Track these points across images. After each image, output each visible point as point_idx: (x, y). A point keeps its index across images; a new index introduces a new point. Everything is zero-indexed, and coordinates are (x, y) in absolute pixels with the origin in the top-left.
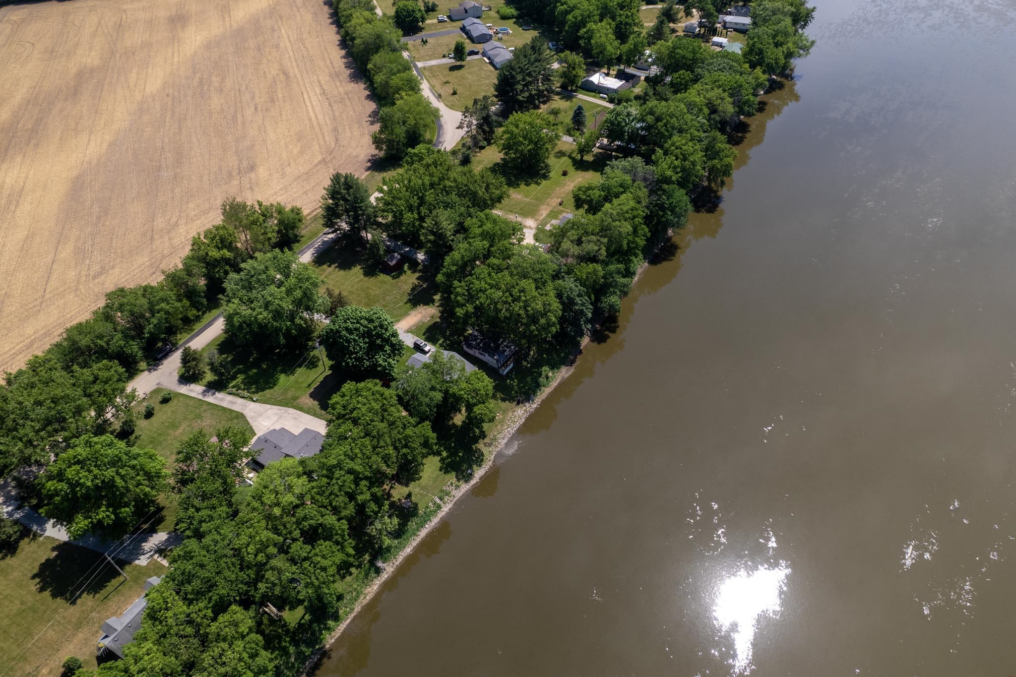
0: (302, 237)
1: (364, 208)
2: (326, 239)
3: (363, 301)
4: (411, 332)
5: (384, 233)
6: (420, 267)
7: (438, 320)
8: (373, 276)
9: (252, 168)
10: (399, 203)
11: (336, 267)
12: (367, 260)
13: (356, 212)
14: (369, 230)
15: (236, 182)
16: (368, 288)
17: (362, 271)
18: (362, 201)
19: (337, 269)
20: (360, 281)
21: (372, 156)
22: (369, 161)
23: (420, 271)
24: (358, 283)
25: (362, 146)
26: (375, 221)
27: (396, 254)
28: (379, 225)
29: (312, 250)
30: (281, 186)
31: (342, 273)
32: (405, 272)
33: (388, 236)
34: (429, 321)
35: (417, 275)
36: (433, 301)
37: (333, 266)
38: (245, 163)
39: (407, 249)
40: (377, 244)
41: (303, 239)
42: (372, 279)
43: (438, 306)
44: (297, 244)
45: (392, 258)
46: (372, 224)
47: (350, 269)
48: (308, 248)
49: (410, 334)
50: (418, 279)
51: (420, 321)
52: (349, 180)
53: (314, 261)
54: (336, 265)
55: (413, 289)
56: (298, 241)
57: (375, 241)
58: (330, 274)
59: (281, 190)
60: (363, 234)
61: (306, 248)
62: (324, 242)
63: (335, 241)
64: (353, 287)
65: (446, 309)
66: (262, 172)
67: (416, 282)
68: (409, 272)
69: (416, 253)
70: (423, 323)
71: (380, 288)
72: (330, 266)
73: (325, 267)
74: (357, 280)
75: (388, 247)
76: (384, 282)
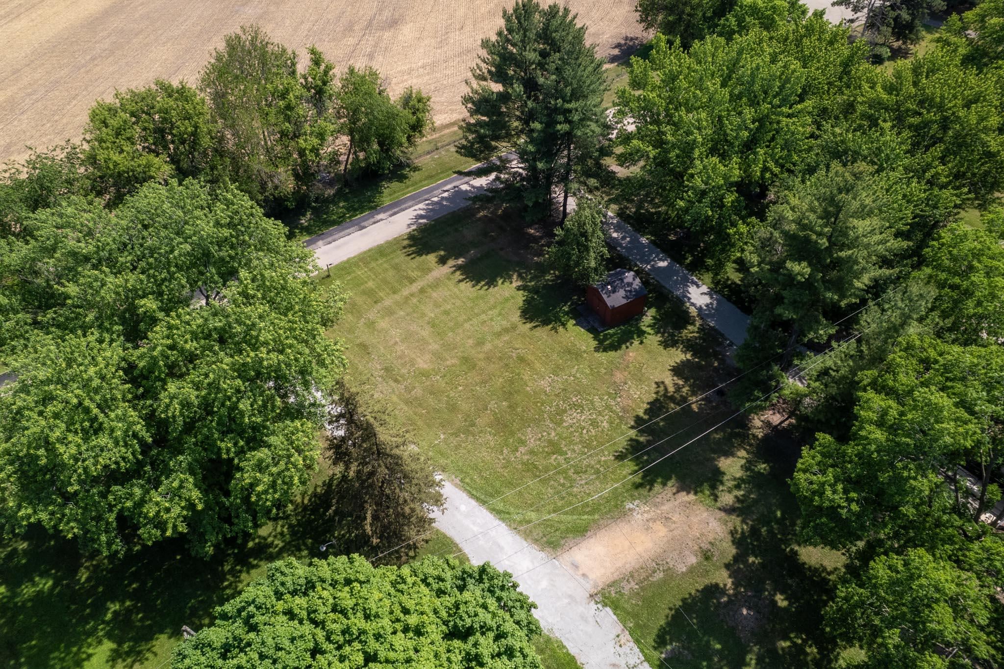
0: (416, 169)
1: (576, 118)
2: (465, 187)
3: (492, 405)
4: (616, 606)
5: (614, 207)
6: (691, 332)
7: (724, 579)
8: (546, 323)
9: (394, 23)
10: (689, 118)
11: (459, 268)
12: (542, 269)
13: (550, 124)
14: (575, 186)
15: (352, 41)
16: (521, 359)
17: (520, 298)
18: (577, 95)
19: (458, 275)
20: (506, 330)
21: (626, 38)
22: (618, 46)
23: (689, 346)
24: (499, 335)
25: (612, 20)
26: (599, 165)
27: (629, 276)
28: (607, 179)
29: (421, 206)
30: (427, 61)
31: (467, 289)
32: (641, 333)
33: (621, 214)
34: (691, 570)
35: (678, 356)
36: (714, 478)
37: (451, 262)
38: (387, 14)
39: (663, 264)
40: (584, 234)
41: (415, 176)
42: (543, 333)
43: (729, 510)
44: (395, 185)
45: (616, 282)
46: (588, 174)
47: (491, 283)
48: (416, 199)
49: (608, 615)
50: (677, 371)
51: (659, 561)
52: (555, 23)
53: (411, 237)
54: (460, 261)
55: (655, 407)
56: (402, 178)
57: (581, 225)
58: (436, 285)
59: (423, 67)
60: (558, 194)
61: (412, 198)
62: (458, 193)
63: (483, 198)
64: (480, 343)
65: (754, 531)
66: (407, 32)
67: (669, 380)
68: (653, 340)
69: (685, 282)
70: (669, 573)
71: (557, 370)
72: (442, 261)
73: (432, 258)
74: (499, 324)
75: (611, 244)
76: (574, 354)
